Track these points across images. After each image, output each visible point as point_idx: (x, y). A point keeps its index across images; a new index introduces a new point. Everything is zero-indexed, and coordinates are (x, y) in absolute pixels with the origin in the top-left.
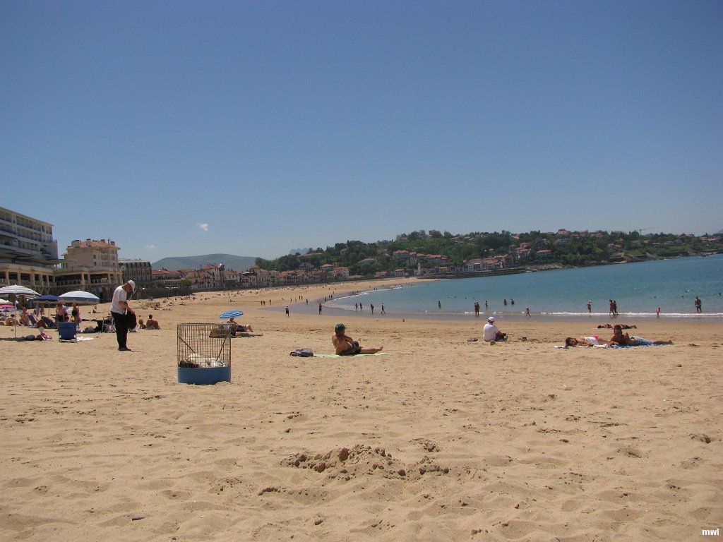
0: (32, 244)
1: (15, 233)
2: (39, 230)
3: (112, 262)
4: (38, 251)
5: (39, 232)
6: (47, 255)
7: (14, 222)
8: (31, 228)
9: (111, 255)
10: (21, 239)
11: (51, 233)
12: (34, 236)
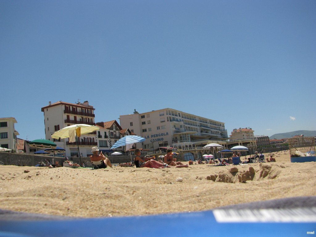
0: (217, 132)
1: (209, 128)
2: (219, 126)
3: (251, 137)
4: (219, 134)
6: (223, 136)
7: (209, 123)
8: (216, 125)
9: (251, 134)
10: (212, 130)
11: (224, 127)
12: (217, 128)
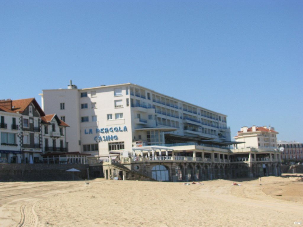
0: (212, 130)
1: (199, 122)
3: (272, 143)
4: (216, 135)
5: (217, 121)
6: (223, 138)
7: (199, 114)
8: (211, 118)
9: (272, 138)
10: (204, 126)
11: (226, 122)
12: (214, 124)
